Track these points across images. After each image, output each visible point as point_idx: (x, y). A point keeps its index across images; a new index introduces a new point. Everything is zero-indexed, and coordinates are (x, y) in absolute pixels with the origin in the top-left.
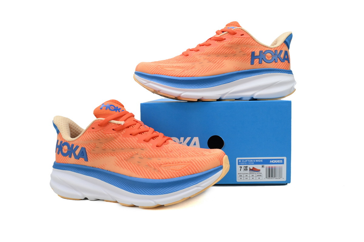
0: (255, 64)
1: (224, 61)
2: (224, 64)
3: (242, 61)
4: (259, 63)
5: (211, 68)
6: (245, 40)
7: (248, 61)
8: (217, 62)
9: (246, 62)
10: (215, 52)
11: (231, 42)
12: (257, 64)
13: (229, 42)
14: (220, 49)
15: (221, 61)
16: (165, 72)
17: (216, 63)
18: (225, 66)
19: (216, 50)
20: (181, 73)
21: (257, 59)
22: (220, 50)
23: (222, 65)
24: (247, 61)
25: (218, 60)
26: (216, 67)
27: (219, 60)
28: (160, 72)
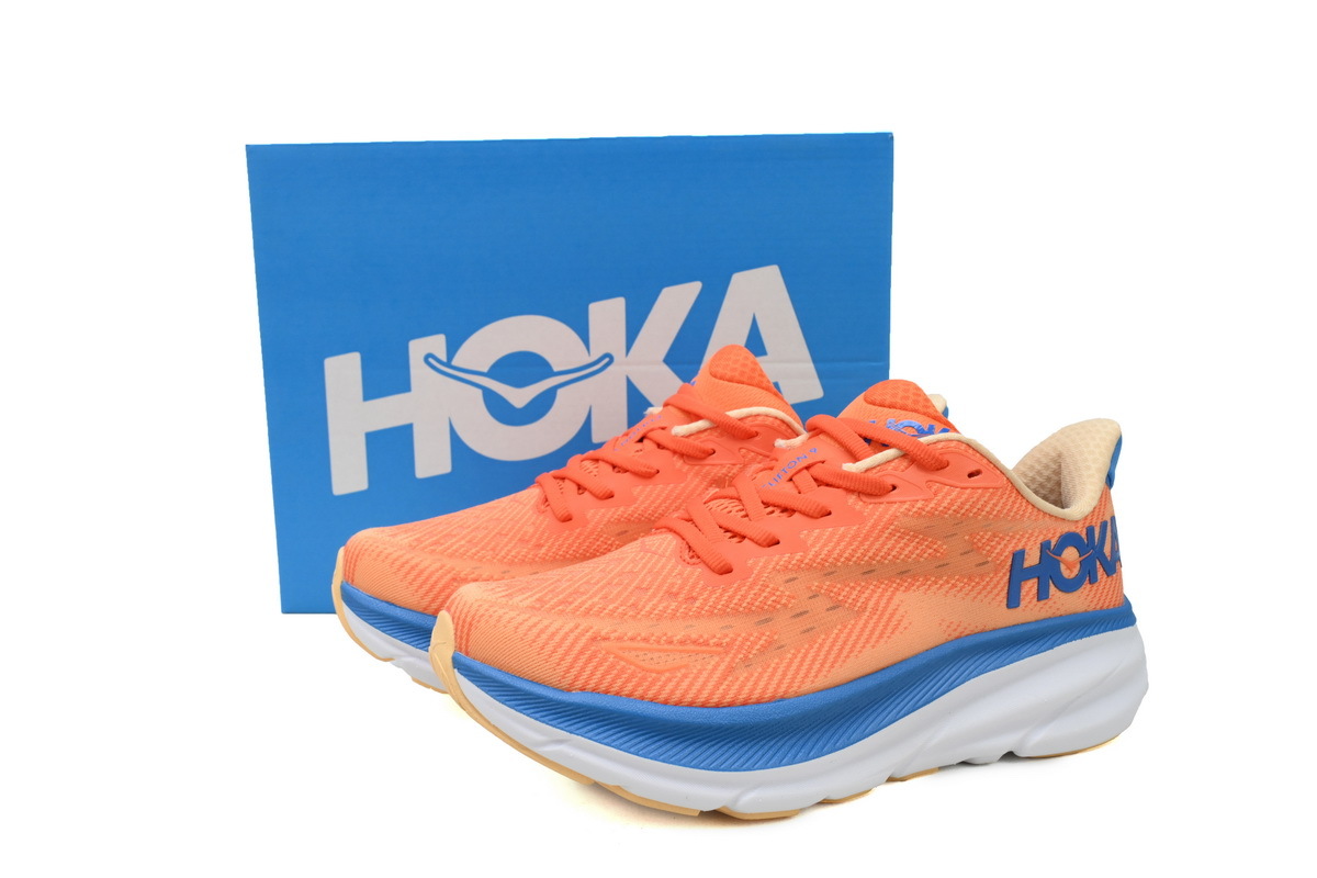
0: (1023, 604)
1: (899, 596)
2: (901, 611)
3: (974, 594)
4: (1039, 600)
5: (850, 643)
6: (990, 499)
7: (998, 595)
8: (871, 604)
9: (991, 596)
10: (858, 555)
11: (927, 509)
12: (1029, 603)
13: (919, 505)
14: (877, 539)
15: (884, 601)
16: (638, 685)
17: (867, 614)
18: (905, 623)
19: (862, 543)
20: (719, 683)
21: (1029, 583)
22: (877, 545)
23: (894, 622)
24: (996, 591)
25: (871, 596)
26: (872, 632)
27: (876, 595)
28: (614, 681)
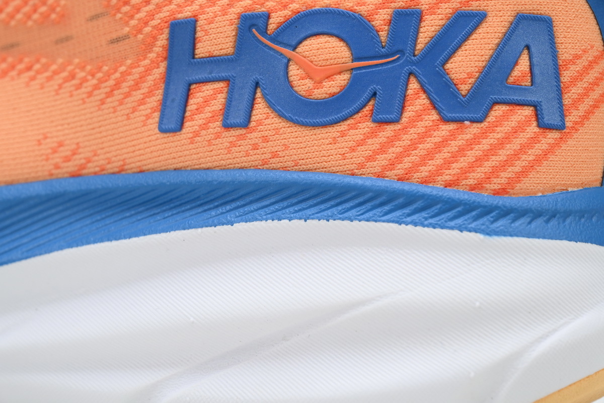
0: (190, 126)
4: (227, 126)
7: (142, 102)
12: (204, 127)
21: (208, 89)
